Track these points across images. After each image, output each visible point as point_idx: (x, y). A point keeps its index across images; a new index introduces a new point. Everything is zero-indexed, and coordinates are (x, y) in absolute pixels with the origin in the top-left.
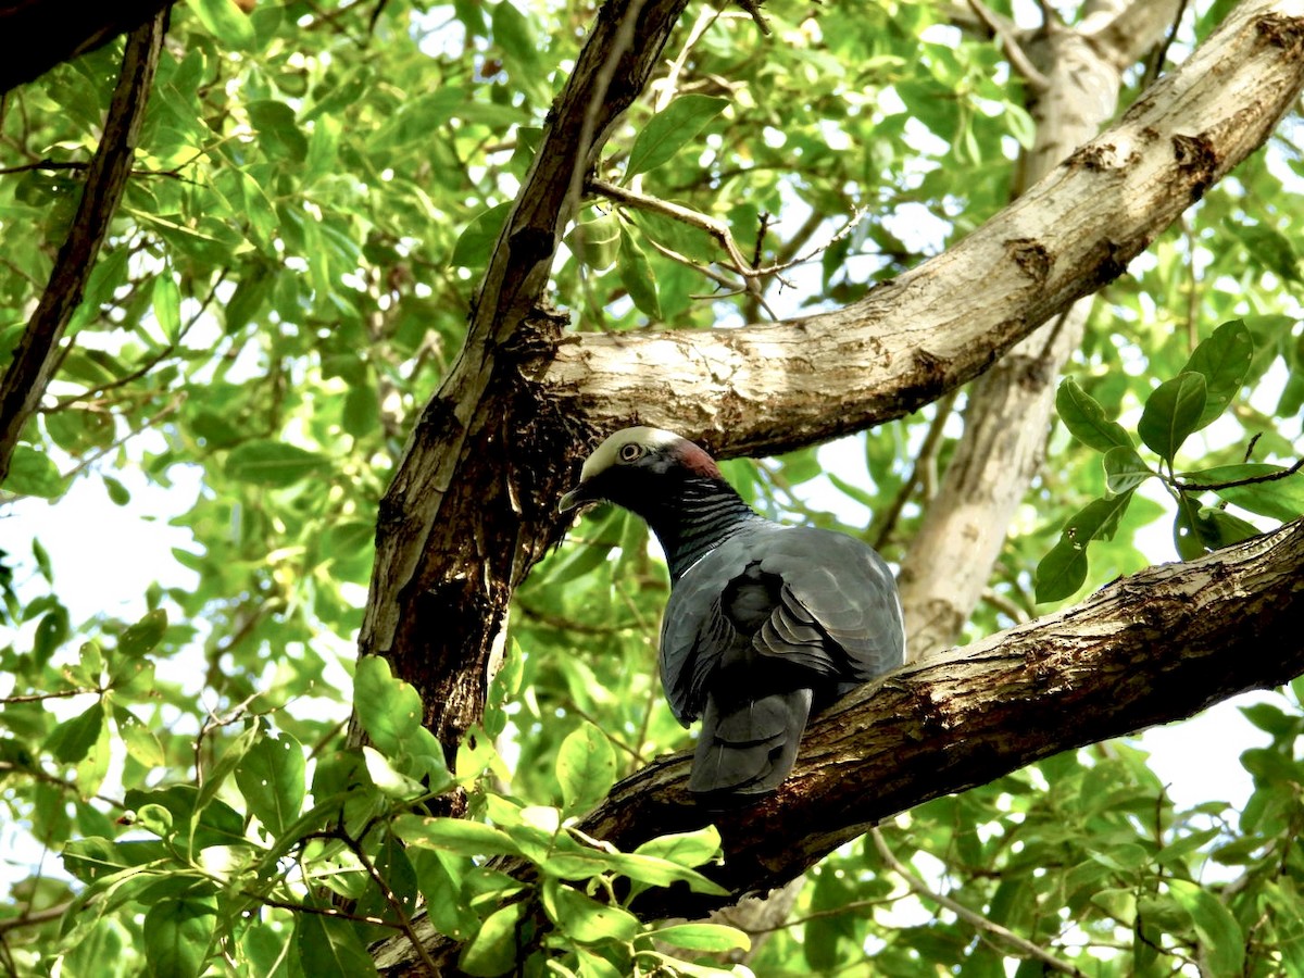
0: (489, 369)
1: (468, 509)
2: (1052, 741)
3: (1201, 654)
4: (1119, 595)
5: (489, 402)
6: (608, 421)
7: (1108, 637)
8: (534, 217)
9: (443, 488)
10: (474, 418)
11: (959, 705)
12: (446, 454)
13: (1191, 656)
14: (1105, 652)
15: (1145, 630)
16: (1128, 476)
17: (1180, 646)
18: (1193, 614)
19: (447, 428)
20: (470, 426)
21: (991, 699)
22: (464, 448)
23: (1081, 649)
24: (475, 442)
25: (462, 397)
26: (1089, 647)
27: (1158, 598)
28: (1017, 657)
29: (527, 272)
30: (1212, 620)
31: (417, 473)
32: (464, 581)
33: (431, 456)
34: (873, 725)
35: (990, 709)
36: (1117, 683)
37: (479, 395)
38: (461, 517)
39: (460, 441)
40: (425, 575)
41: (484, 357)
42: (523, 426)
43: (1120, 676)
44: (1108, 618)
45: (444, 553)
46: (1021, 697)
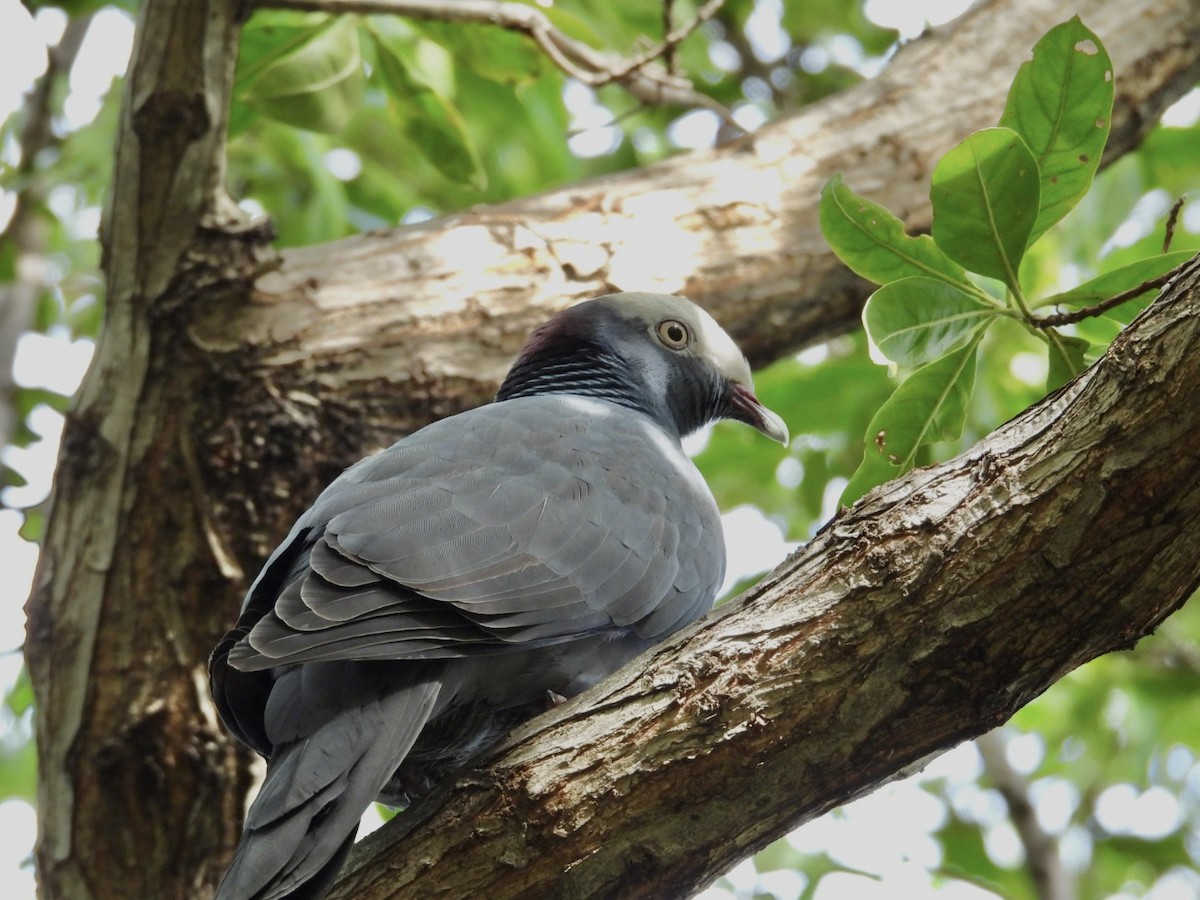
0: (143, 346)
1: (150, 590)
2: (754, 818)
3: (974, 617)
4: (828, 545)
5: (153, 400)
6: (371, 388)
7: (812, 622)
8: (162, 74)
9: (103, 564)
10: (133, 435)
11: (575, 791)
12: (99, 506)
13: (957, 623)
14: (813, 649)
15: (871, 597)
16: (937, 324)
17: (931, 612)
18: (947, 553)
19: (94, 460)
20: (131, 449)
21: (631, 770)
22: (125, 488)
23: (770, 653)
24: (138, 475)
25: (110, 403)
26: (784, 645)
27: (887, 538)
28: (666, 689)
29: (174, 166)
30: (979, 554)
31: (66, 544)
32: (163, 714)
33: (81, 512)
34: (444, 856)
35: (633, 789)
36: (842, 699)
37: (135, 392)
38: (141, 606)
39: (117, 479)
40: (99, 718)
41: (133, 328)
42: (216, 428)
43: (847, 681)
44: (812, 589)
45: (124, 673)
46: (680, 756)
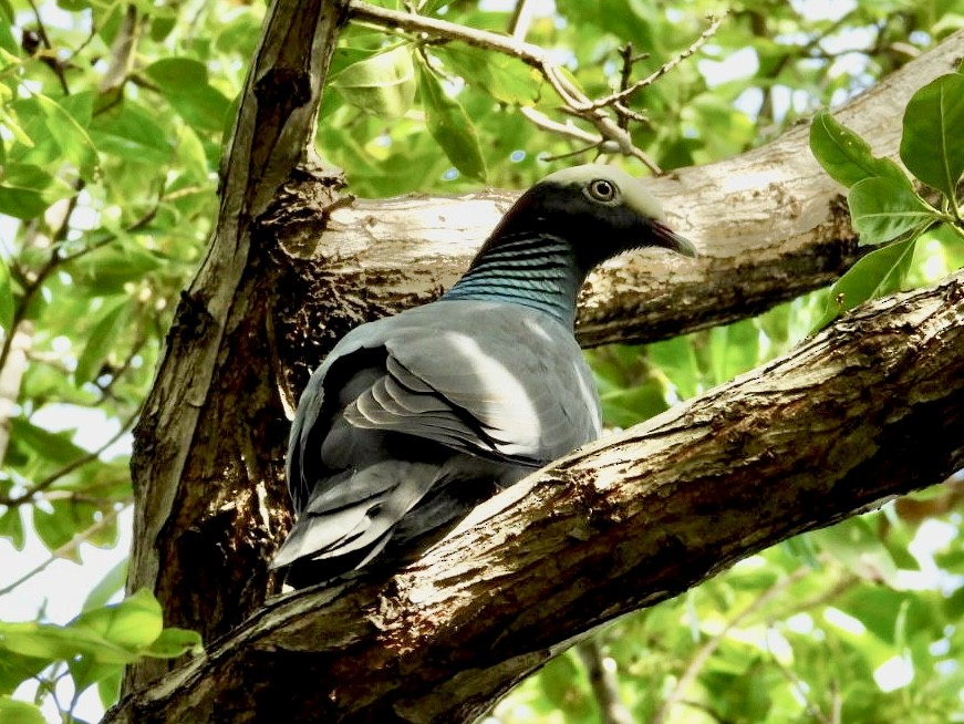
0: (245, 250)
1: (232, 424)
2: (758, 526)
3: (934, 397)
4: (830, 336)
5: (248, 290)
6: (404, 301)
7: (816, 387)
8: (281, 55)
9: (198, 403)
10: (231, 312)
11: (630, 491)
12: (200, 361)
13: (922, 399)
14: (816, 406)
15: (860, 374)
16: (895, 215)
17: (905, 390)
18: (920, 348)
19: (200, 328)
20: (227, 323)
21: (672, 480)
22: (221, 349)
23: (783, 406)
24: (232, 340)
25: (216, 289)
26: (793, 402)
27: (877, 333)
28: (703, 424)
29: (281, 125)
30: (944, 351)
31: (171, 389)
32: (234, 512)
33: (184, 366)
34: (528, 528)
35: (672, 493)
36: (832, 445)
37: (236, 283)
38: (224, 434)
39: (216, 343)
40: (184, 511)
41: (239, 236)
42: (291, 315)
43: (837, 433)
44: (817, 364)
45: (206, 480)
46: (709, 473)
